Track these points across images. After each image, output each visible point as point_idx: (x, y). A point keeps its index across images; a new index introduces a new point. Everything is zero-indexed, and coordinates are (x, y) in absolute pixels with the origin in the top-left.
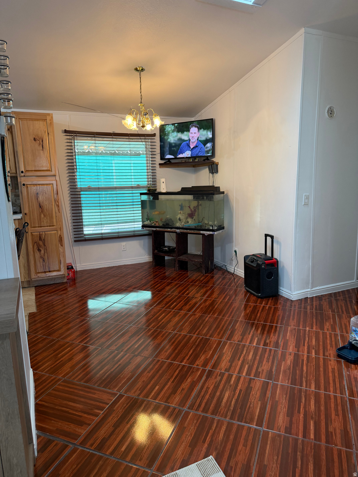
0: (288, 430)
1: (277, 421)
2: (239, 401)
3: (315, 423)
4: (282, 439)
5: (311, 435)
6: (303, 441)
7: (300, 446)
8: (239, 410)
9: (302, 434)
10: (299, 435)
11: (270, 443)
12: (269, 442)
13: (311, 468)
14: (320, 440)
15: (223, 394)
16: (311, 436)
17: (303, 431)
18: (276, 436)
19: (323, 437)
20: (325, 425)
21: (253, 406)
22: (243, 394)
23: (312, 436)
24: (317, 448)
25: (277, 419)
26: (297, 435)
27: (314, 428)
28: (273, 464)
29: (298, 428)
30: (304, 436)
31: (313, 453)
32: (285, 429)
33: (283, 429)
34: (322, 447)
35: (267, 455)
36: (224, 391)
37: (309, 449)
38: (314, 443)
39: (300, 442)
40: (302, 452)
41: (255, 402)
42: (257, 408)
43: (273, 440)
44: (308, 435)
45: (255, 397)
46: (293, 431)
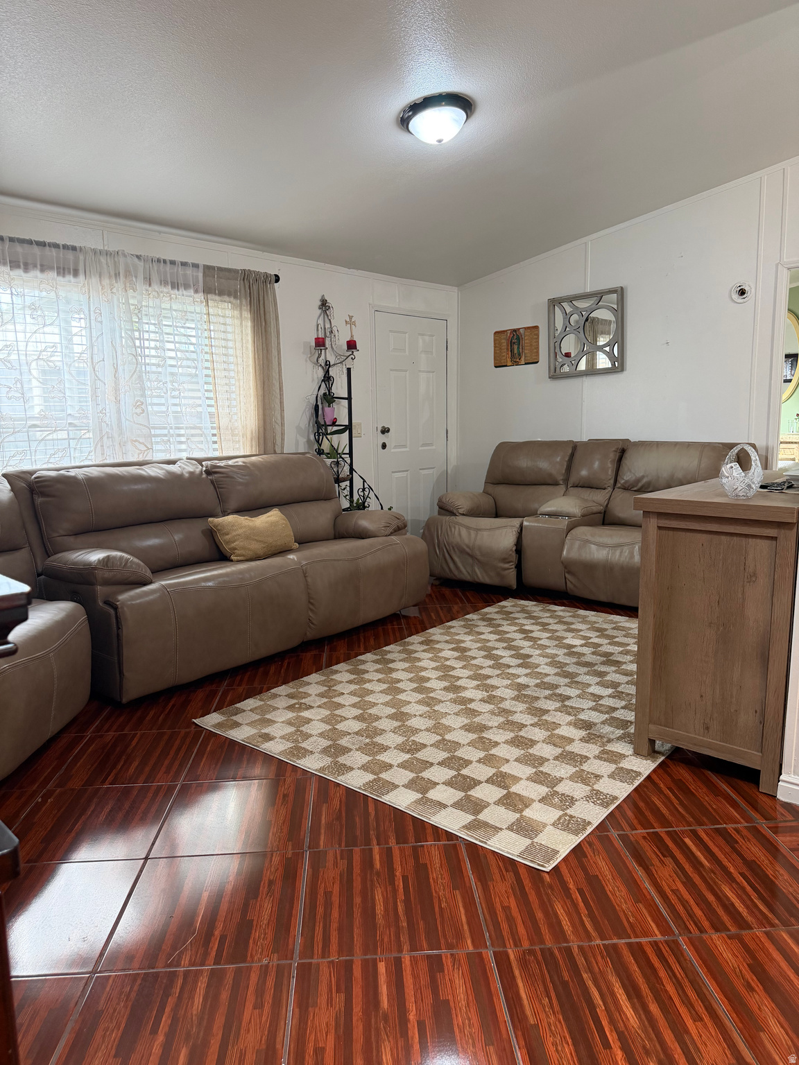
0: (435, 964)
1: (467, 979)
2: (584, 1004)
3: (377, 1003)
4: (442, 941)
5: (384, 968)
6: (400, 951)
7: (404, 938)
8: (566, 977)
9: (403, 965)
10: (411, 960)
11: (463, 927)
12: (466, 927)
13: (379, 907)
14: (365, 963)
15: (642, 1013)
16: (384, 965)
17: (404, 973)
18: (457, 942)
19: (357, 972)
20: (354, 1006)
21: (540, 1001)
22: (592, 1033)
23: (382, 967)
24: (370, 945)
25: (468, 985)
26: (414, 960)
27: (380, 989)
28: (445, 895)
29: (415, 977)
30: (398, 962)
31: (378, 932)
32: (443, 965)
33: (448, 962)
34: (360, 950)
35: (461, 905)
36: (646, 1023)
37: (386, 939)
38: (376, 954)
39: (406, 947)
40: (398, 928)
41: (543, 1016)
42: (530, 998)
43: (459, 935)
44: (392, 966)
45: (553, 1034)
46: (423, 967)
